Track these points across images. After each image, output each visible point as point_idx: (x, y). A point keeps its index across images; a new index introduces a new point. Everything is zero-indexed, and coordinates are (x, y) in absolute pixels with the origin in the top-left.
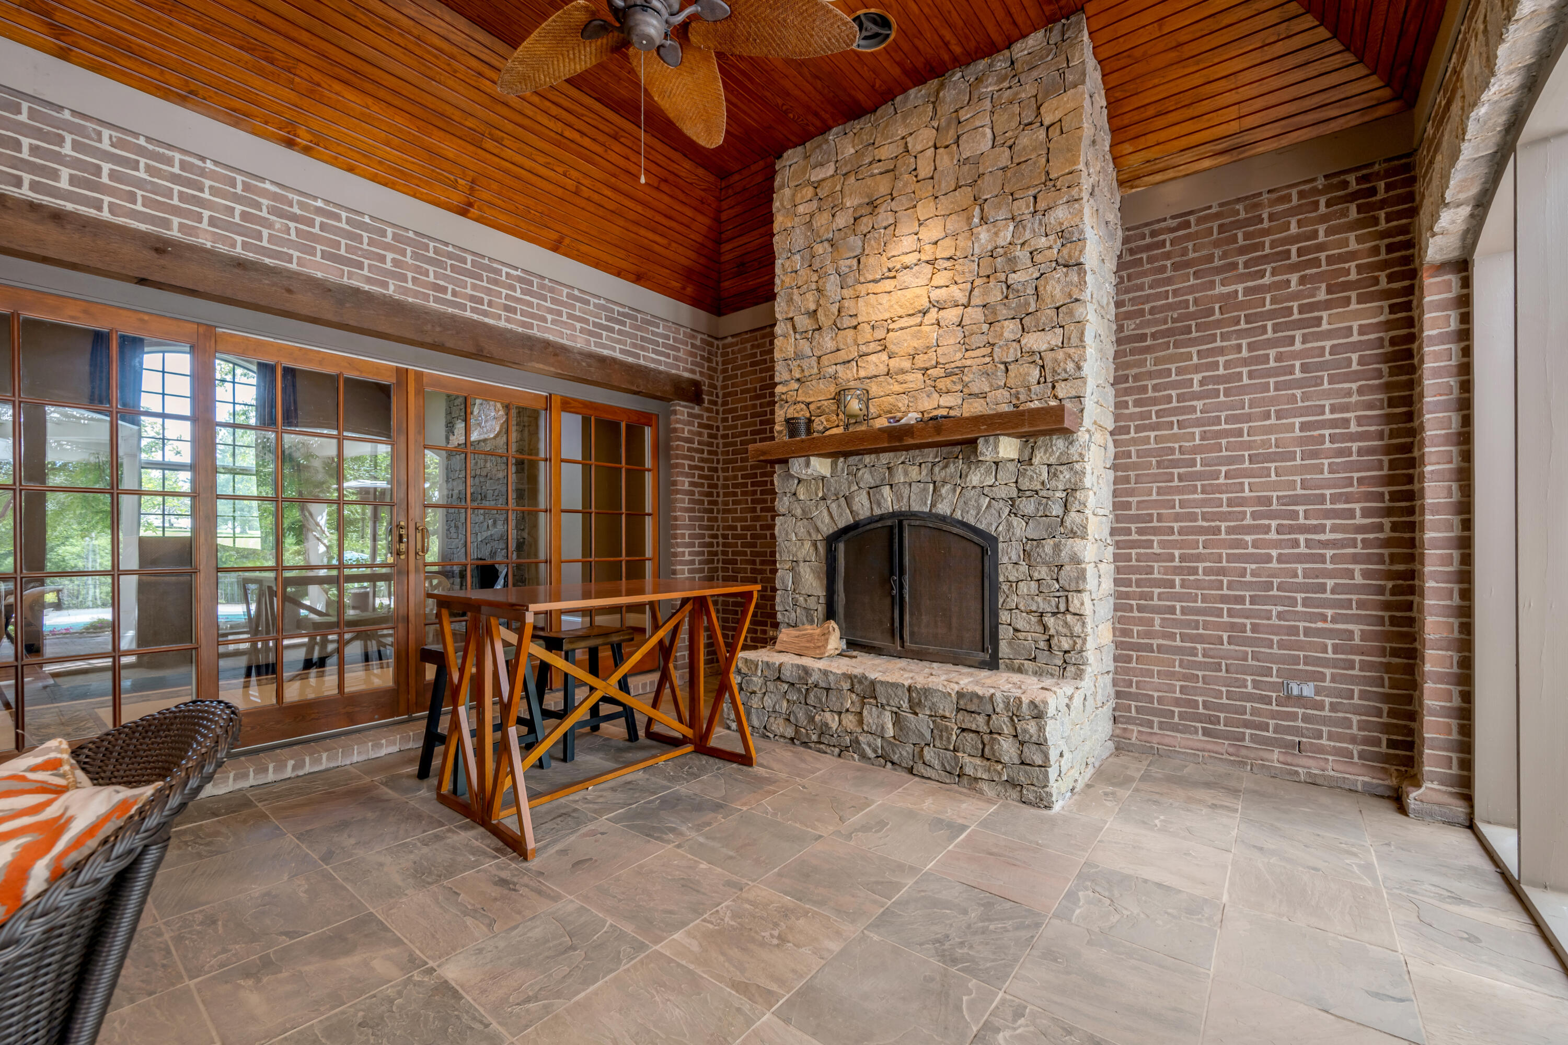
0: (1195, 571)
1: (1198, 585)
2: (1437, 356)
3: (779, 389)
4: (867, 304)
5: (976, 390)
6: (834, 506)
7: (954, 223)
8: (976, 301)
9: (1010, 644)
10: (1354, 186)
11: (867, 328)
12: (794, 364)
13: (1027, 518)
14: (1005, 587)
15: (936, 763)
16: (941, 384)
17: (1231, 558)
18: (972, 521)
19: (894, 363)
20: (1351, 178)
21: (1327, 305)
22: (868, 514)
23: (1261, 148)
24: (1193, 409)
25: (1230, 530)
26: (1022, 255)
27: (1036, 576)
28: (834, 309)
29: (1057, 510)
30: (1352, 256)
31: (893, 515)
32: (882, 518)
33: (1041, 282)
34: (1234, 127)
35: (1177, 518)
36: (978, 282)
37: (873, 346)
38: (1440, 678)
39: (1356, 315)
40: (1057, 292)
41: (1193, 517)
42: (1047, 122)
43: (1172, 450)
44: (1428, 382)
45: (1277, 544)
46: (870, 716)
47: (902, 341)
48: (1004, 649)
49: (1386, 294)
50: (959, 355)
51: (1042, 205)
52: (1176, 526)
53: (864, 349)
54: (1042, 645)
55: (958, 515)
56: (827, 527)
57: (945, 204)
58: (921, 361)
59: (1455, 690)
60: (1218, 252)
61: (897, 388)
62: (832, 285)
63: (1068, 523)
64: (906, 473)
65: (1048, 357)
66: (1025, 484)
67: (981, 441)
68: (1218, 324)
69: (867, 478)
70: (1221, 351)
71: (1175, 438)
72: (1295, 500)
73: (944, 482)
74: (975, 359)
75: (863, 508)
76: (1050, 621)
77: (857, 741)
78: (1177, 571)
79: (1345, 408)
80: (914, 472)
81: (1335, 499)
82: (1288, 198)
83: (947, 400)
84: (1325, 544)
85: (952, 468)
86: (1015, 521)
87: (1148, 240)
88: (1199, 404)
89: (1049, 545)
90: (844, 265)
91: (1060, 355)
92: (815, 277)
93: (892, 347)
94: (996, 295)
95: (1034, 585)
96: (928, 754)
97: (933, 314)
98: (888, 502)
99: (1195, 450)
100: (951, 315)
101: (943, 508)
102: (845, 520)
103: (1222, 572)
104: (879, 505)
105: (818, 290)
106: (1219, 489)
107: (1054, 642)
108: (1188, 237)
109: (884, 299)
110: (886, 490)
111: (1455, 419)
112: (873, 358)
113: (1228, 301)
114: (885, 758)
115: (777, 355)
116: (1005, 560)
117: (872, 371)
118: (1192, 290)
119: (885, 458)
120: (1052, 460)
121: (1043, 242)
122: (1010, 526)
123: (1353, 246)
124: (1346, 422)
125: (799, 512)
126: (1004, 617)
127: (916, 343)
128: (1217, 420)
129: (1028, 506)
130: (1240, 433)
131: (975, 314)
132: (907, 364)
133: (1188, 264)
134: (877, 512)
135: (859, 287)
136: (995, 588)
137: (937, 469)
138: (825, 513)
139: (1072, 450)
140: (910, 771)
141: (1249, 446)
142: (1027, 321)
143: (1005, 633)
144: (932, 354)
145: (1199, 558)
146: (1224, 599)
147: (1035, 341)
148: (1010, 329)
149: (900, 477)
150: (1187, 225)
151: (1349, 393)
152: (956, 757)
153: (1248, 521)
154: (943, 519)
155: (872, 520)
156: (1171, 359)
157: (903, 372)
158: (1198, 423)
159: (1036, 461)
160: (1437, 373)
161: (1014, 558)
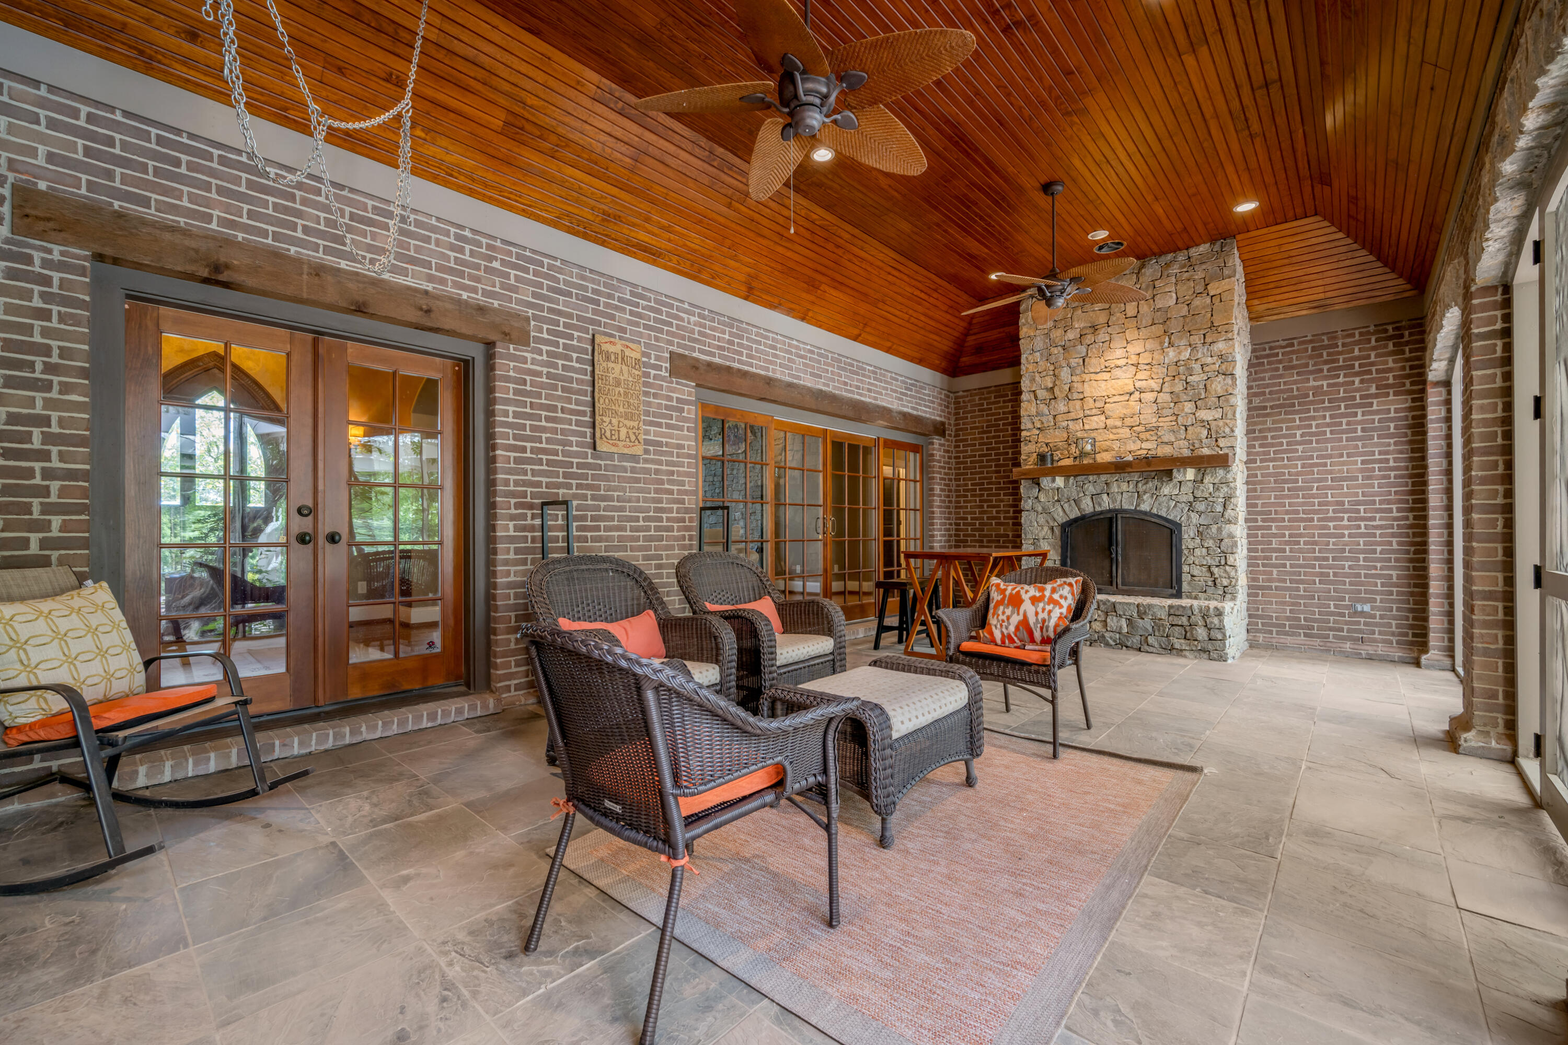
0: (1298, 543)
1: (1301, 551)
2: (1435, 430)
3: (1024, 434)
4: (1090, 386)
5: (1165, 439)
6: (1066, 506)
7: (1150, 345)
8: (1166, 388)
9: (1189, 583)
10: (1391, 332)
11: (1091, 401)
12: (1036, 419)
13: (1200, 514)
14: (1186, 552)
15: (1156, 644)
16: (1142, 436)
17: (1320, 535)
18: (1164, 515)
19: (1108, 422)
20: (1390, 328)
21: (1376, 396)
22: (1092, 510)
23: (1337, 307)
24: (1297, 451)
25: (1319, 520)
26: (1197, 367)
27: (1206, 545)
28: (1067, 388)
29: (1219, 508)
30: (1390, 370)
31: (1110, 511)
32: (1102, 513)
33: (1209, 382)
34: (1322, 296)
35: (1287, 512)
36: (1167, 379)
37: (1094, 411)
38: (1438, 596)
39: (1392, 402)
40: (1219, 389)
41: (1297, 512)
42: (1211, 293)
43: (1284, 474)
44: (1430, 443)
45: (1347, 527)
46: (1112, 622)
47: (1116, 409)
48: (1185, 587)
49: (1409, 392)
50: (1154, 420)
51: (1208, 340)
52: (1286, 517)
53: (1088, 412)
54: (1210, 583)
55: (1155, 511)
56: (1061, 518)
57: (1144, 333)
58: (1128, 421)
59: (1446, 602)
60: (1311, 362)
61: (1112, 437)
62: (1065, 374)
63: (1226, 515)
64: (1119, 487)
65: (1213, 424)
66: (1198, 494)
67: (1175, 471)
68: (1312, 403)
69: (1090, 489)
70: (1314, 418)
71: (1285, 467)
72: (1358, 503)
73: (1145, 492)
74: (1165, 423)
75: (1088, 506)
76: (1215, 570)
77: (1103, 636)
78: (1287, 543)
79: (1387, 453)
80: (1124, 486)
81: (1381, 502)
82: (1353, 335)
83: (1145, 445)
84: (1376, 527)
85: (1150, 484)
86: (1192, 514)
87: (1267, 352)
88: (1300, 448)
89: (1214, 528)
90: (1073, 362)
91: (1221, 423)
92: (1052, 368)
93: (1108, 413)
94: (1179, 387)
95: (1204, 550)
96: (1151, 640)
97: (1137, 394)
98: (1106, 503)
99: (1298, 474)
100: (1149, 397)
101: (1145, 507)
102: (1074, 514)
103: (1315, 543)
104: (1100, 505)
105: (1054, 375)
106: (1313, 496)
107: (1218, 581)
108: (1293, 352)
109: (1103, 384)
110: (1105, 496)
111: (1444, 462)
112: (1095, 418)
113: (1318, 391)
114: (1122, 645)
115: (1023, 413)
116: (1186, 536)
117: (1094, 426)
118: (1295, 382)
119: (1103, 478)
120: (1216, 481)
121: (1209, 360)
122: (1189, 517)
123: (1391, 365)
124: (1387, 461)
125: (1040, 509)
126: (1185, 568)
127: (1125, 411)
128: (1312, 457)
129: (1201, 506)
130: (1325, 465)
131: (1164, 397)
132: (1119, 423)
133: (1293, 367)
134: (1098, 509)
135: (1084, 376)
136: (1180, 553)
137: (1140, 485)
138: (1060, 510)
139: (1229, 476)
140: (1140, 650)
141: (1331, 472)
142: (1199, 403)
143: (1186, 578)
144: (1136, 418)
145: (1301, 535)
146: (1316, 559)
147: (1203, 414)
148: (1189, 407)
149: (1114, 488)
150: (1292, 345)
151: (1389, 445)
152: (1169, 641)
153: (1331, 514)
154: (1145, 513)
155: (1095, 514)
156: (1282, 421)
157: (1116, 427)
158: (1299, 458)
159: (1206, 481)
160: (1435, 438)
161: (1192, 535)
